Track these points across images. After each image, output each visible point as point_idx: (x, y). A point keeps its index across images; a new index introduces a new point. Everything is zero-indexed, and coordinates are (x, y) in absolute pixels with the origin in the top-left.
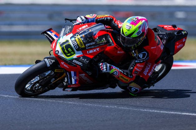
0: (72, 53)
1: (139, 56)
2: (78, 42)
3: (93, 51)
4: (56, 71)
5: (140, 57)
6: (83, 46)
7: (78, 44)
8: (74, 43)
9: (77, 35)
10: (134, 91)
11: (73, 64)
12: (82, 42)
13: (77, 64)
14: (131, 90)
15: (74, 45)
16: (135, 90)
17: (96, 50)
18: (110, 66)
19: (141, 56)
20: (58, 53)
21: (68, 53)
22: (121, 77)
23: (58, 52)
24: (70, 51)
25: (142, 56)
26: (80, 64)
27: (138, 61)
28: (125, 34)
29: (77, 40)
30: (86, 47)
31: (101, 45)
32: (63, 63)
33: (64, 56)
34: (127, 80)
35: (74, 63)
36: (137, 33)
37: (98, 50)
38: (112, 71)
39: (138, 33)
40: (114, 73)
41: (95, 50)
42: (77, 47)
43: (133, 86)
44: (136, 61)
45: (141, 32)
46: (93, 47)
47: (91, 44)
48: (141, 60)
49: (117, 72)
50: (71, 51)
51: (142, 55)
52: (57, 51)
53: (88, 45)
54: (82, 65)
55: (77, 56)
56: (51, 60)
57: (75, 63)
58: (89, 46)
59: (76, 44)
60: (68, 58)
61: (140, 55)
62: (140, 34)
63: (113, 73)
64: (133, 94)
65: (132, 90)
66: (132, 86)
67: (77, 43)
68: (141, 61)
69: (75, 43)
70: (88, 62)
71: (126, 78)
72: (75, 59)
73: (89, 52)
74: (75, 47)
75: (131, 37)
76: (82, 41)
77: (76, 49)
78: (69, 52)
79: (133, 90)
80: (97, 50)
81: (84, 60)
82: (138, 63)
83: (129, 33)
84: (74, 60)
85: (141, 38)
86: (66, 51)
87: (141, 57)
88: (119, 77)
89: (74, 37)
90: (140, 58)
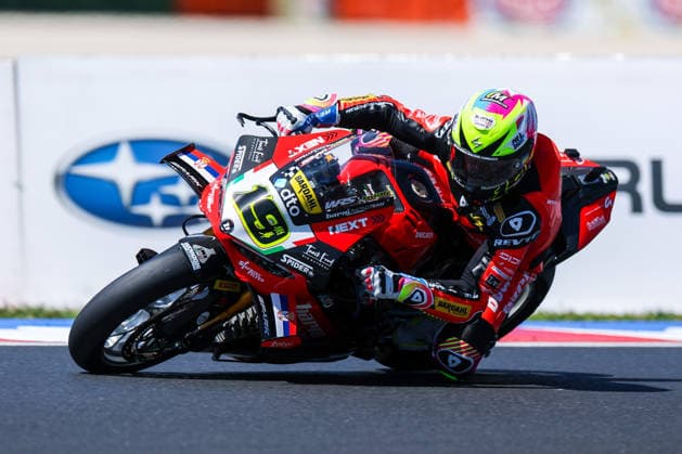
0: (280, 231)
1: (512, 223)
2: (300, 196)
3: (349, 226)
4: (216, 286)
5: (513, 226)
6: (317, 210)
7: (298, 201)
8: (285, 198)
9: (295, 171)
10: (455, 365)
11: (280, 270)
12: (314, 196)
13: (297, 270)
14: (447, 364)
15: (285, 202)
16: (459, 361)
17: (357, 224)
18: (394, 276)
19: (516, 223)
20: (230, 231)
21: (264, 231)
22: (440, 304)
23: (232, 226)
24: (271, 222)
25: (519, 225)
26: (306, 270)
27: (506, 242)
28: (472, 146)
29: (297, 187)
30: (324, 211)
31: (374, 206)
32: (243, 264)
33: (249, 240)
34: (464, 311)
35: (284, 264)
36: (514, 141)
37: (364, 225)
38: (404, 294)
39: (516, 141)
40: (413, 299)
41: (353, 225)
42: (294, 211)
43: (455, 350)
44: (498, 242)
45: (526, 139)
46: (347, 213)
47: (343, 204)
48: (515, 238)
49: (422, 294)
50: (276, 222)
51: (520, 220)
52: (225, 222)
53: (334, 204)
54: (311, 273)
55: (295, 243)
56: (205, 249)
57: (289, 266)
58: (334, 210)
59: (294, 200)
60: (265, 248)
61: (515, 220)
62: (522, 145)
63: (409, 300)
64: (452, 374)
65: (450, 362)
66: (448, 349)
67: (296, 196)
68: (516, 242)
69: (291, 195)
70: (332, 262)
71: (457, 305)
72: (289, 252)
73: (334, 230)
74: (288, 209)
75: (494, 155)
76: (314, 190)
77: (292, 217)
78: (269, 228)
79: (453, 362)
80: (359, 224)
81: (319, 258)
82: (503, 248)
83: (486, 141)
84: (285, 256)
85: (525, 160)
86: (257, 223)
87: (518, 228)
88: (433, 307)
89: (283, 177)
90: (514, 231)
